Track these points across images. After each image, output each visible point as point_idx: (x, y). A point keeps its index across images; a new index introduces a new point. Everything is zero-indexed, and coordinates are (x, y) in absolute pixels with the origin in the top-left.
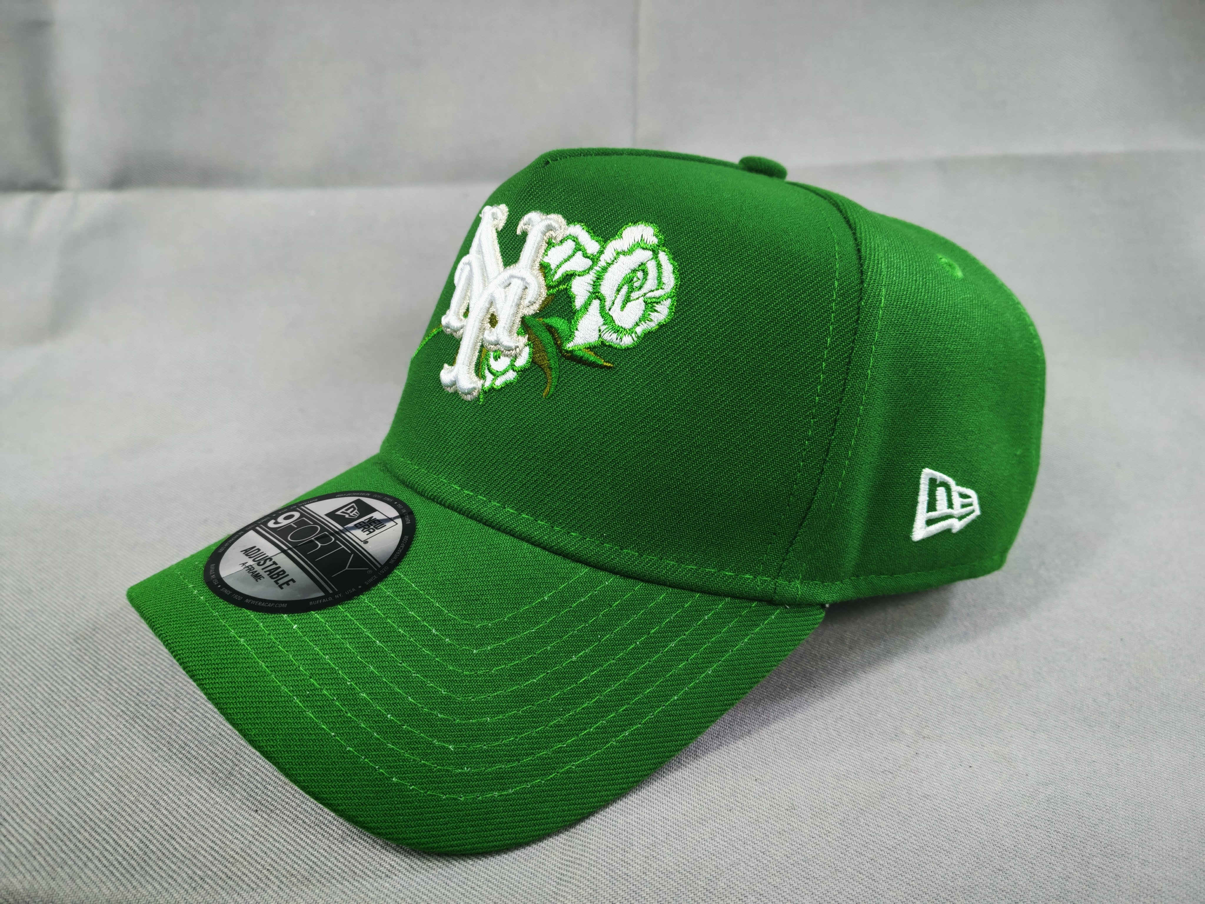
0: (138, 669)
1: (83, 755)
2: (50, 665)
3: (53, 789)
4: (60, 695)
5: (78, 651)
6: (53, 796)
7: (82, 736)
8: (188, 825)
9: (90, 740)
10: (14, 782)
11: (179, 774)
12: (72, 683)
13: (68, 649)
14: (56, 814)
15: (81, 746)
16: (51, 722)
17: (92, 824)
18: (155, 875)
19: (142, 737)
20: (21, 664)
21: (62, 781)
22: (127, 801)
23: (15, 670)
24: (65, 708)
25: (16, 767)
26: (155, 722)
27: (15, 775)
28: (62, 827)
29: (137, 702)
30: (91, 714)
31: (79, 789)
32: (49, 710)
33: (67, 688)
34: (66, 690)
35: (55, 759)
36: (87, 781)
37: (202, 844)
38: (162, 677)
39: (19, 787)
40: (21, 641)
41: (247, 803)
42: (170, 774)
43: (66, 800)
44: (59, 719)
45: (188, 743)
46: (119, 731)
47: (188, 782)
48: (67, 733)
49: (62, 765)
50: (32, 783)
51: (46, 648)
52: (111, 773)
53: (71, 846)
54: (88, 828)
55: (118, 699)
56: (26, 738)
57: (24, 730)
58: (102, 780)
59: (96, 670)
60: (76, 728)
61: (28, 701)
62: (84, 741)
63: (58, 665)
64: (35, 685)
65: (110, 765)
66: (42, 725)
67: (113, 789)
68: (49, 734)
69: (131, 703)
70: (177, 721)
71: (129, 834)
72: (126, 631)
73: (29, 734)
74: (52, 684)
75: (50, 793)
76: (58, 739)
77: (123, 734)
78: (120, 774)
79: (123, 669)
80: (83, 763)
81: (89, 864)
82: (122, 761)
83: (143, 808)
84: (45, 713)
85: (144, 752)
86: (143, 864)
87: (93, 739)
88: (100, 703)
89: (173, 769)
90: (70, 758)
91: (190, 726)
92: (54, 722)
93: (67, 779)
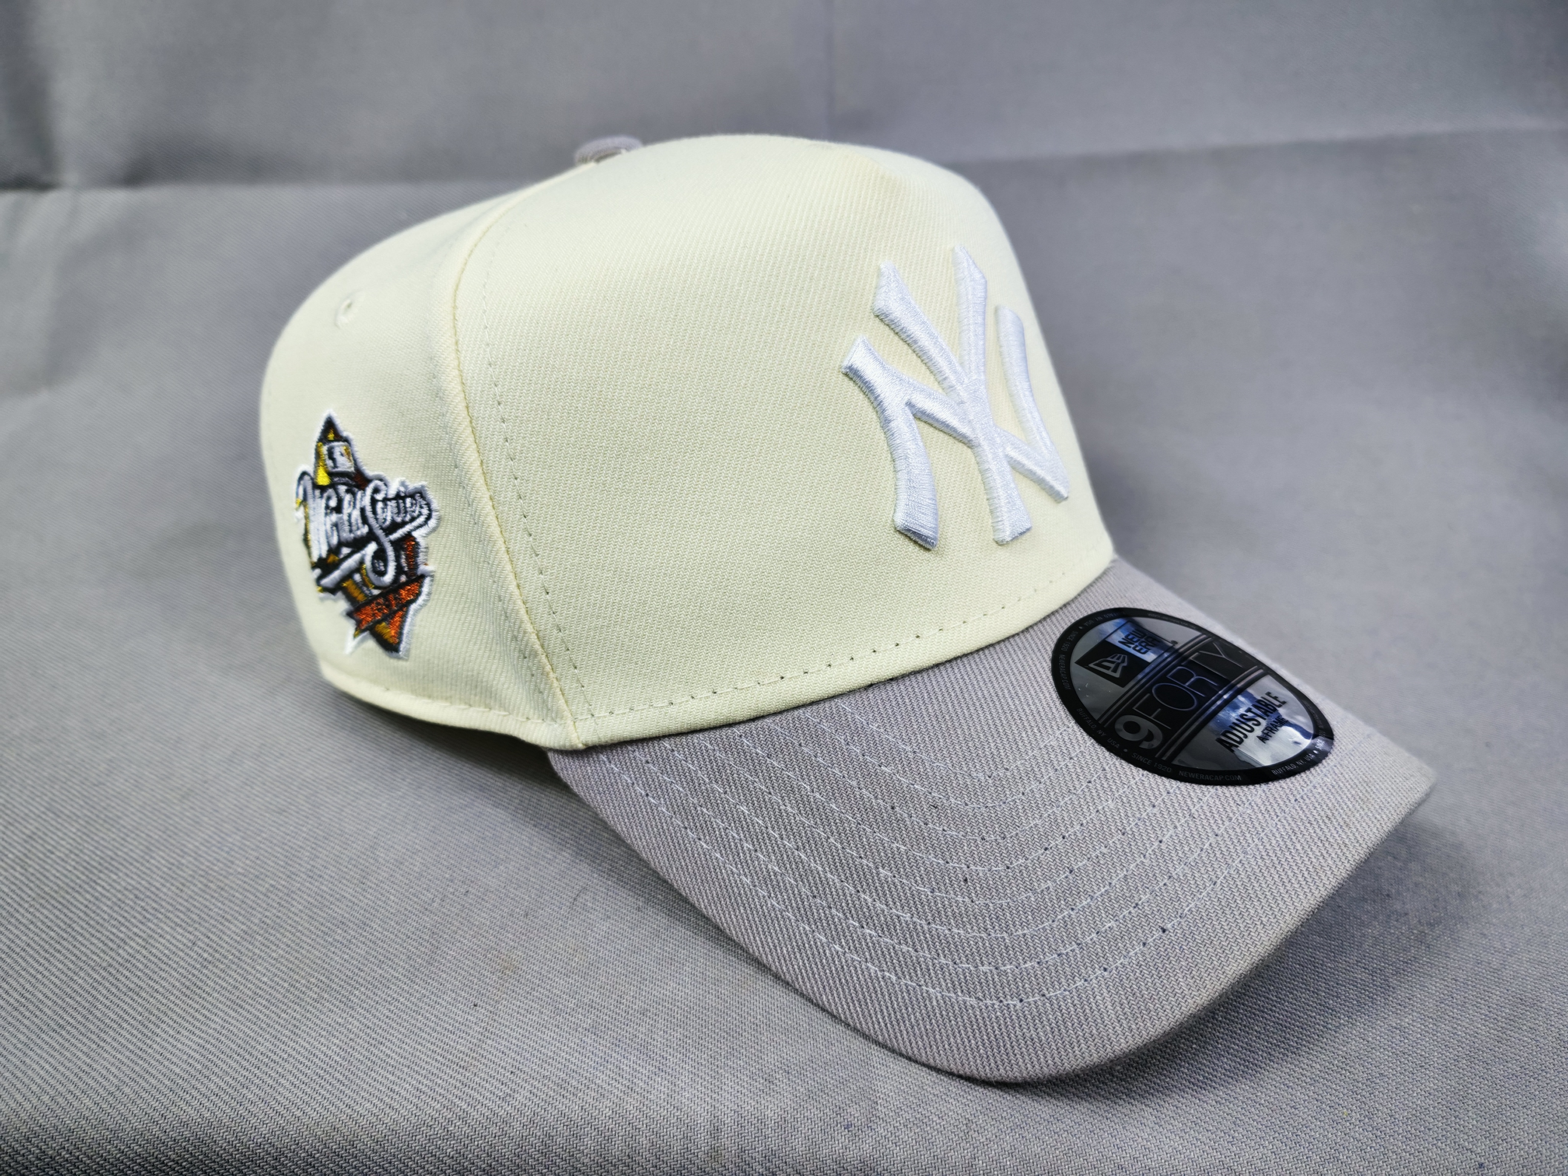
0: (278, 832)
1: (236, 945)
2: (160, 830)
3: (207, 989)
4: (184, 868)
5: (192, 811)
6: (210, 999)
7: (227, 920)
8: (395, 1025)
9: (240, 925)
10: (152, 983)
11: (366, 962)
12: (196, 853)
13: (178, 808)
14: (220, 1021)
15: (229, 932)
16: (181, 904)
17: (272, 1030)
18: (371, 1090)
19: (306, 918)
20: (119, 830)
21: (217, 979)
22: (308, 1000)
23: (114, 840)
24: (195, 885)
25: (149, 964)
26: (319, 898)
27: (151, 974)
28: (233, 1037)
29: (288, 873)
30: (232, 892)
31: (242, 987)
32: (173, 888)
33: (191, 859)
34: (190, 862)
35: (200, 951)
36: (250, 977)
37: (420, 1047)
38: (312, 840)
39: (161, 990)
40: (112, 801)
41: (463, 994)
42: (355, 963)
43: (229, 1003)
44: (191, 900)
45: (368, 922)
46: (275, 911)
47: (380, 972)
48: (207, 918)
49: (210, 958)
50: (177, 984)
51: (148, 808)
52: (278, 965)
53: (253, 1060)
54: (268, 1036)
55: (262, 870)
56: (153, 926)
57: (148, 916)
58: (268, 974)
59: (223, 835)
60: (216, 910)
61: (143, 879)
62: (231, 926)
63: (171, 831)
64: (147, 857)
65: (274, 955)
66: (170, 908)
67: (286, 985)
68: (183, 920)
69: (281, 875)
70: (347, 895)
71: (322, 1040)
72: (248, 782)
73: (155, 921)
74: (168, 855)
75: (204, 995)
76: (197, 926)
77: (280, 914)
78: (290, 966)
79: (258, 832)
80: (237, 954)
81: (283, 1081)
82: (288, 949)
83: (331, 1007)
84: (170, 893)
85: (313, 937)
86: (351, 1077)
87: (243, 923)
88: (240, 876)
89: (356, 956)
90: (218, 948)
91: (366, 901)
92: (186, 904)
93: (223, 975)
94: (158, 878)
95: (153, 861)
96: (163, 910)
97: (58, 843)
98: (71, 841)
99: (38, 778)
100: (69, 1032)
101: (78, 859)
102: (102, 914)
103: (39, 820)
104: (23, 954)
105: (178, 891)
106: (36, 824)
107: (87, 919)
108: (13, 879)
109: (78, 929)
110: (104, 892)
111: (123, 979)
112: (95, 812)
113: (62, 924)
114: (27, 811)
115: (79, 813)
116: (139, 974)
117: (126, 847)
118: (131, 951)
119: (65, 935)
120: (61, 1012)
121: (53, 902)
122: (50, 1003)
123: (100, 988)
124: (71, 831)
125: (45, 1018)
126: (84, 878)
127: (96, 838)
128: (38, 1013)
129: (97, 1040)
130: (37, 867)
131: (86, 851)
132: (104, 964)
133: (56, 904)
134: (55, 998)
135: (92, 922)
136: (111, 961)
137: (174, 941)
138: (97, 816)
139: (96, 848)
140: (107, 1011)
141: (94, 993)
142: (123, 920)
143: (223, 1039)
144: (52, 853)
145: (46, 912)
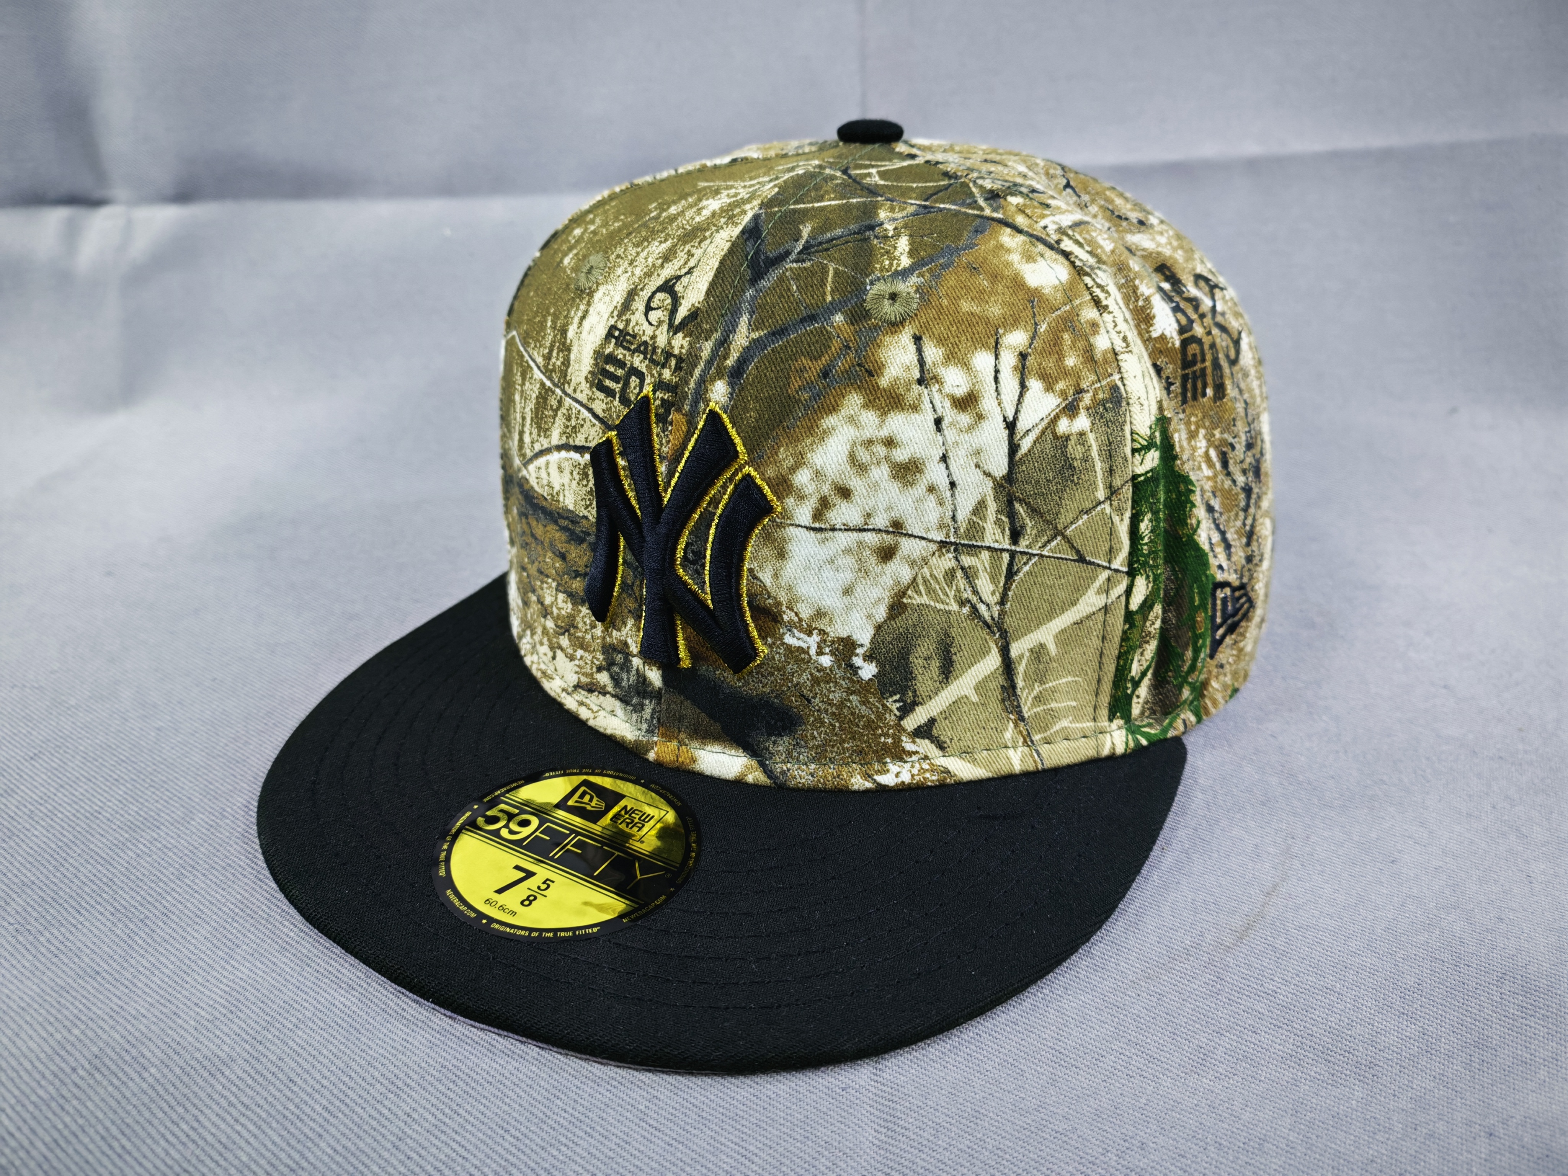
94: (196, 838)
95: (193, 823)
96: (199, 868)
97: (105, 804)
98: (117, 803)
99: (91, 746)
100: (104, 978)
101: (122, 819)
102: (143, 870)
103: (89, 782)
104: (66, 905)
105: (214, 851)
106: (86, 787)
107: (128, 874)
108: (60, 836)
109: (119, 883)
110: (145, 849)
111: (158, 931)
112: (142, 776)
113: (105, 880)
114: (77, 775)
115: (126, 777)
116: (174, 926)
117: (168, 809)
118: (167, 905)
119: (106, 889)
120: (98, 960)
121: (97, 858)
122: (88, 951)
123: (137, 938)
124: (117, 794)
125: (82, 965)
126: (127, 836)
127: (141, 800)
128: (76, 960)
129: (130, 985)
130: (85, 826)
131: (130, 811)
132: (142, 917)
133: (100, 860)
134: (93, 948)
135: (132, 877)
136: (147, 913)
137: (208, 897)
138: (144, 780)
139: (140, 809)
140: (141, 959)
141: (130, 942)
142: (162, 877)
143: (249, 988)
144: (100, 813)
145: (89, 867)
